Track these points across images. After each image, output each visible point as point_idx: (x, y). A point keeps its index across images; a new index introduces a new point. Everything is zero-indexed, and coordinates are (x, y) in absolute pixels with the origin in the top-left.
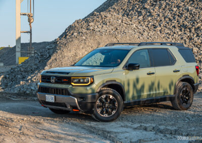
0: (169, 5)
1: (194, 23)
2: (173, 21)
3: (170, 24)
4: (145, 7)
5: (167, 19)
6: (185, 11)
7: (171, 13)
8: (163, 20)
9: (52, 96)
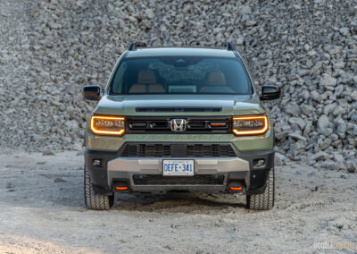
9: (185, 162)
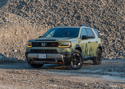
0: (38, 10)
1: (56, 21)
2: (42, 20)
3: (41, 22)
4: (22, 11)
5: (38, 19)
6: (49, 14)
7: (40, 15)
8: (36, 19)
9: (44, 55)
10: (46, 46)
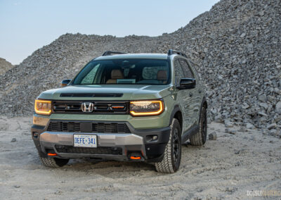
9: (91, 137)
10: (94, 112)
